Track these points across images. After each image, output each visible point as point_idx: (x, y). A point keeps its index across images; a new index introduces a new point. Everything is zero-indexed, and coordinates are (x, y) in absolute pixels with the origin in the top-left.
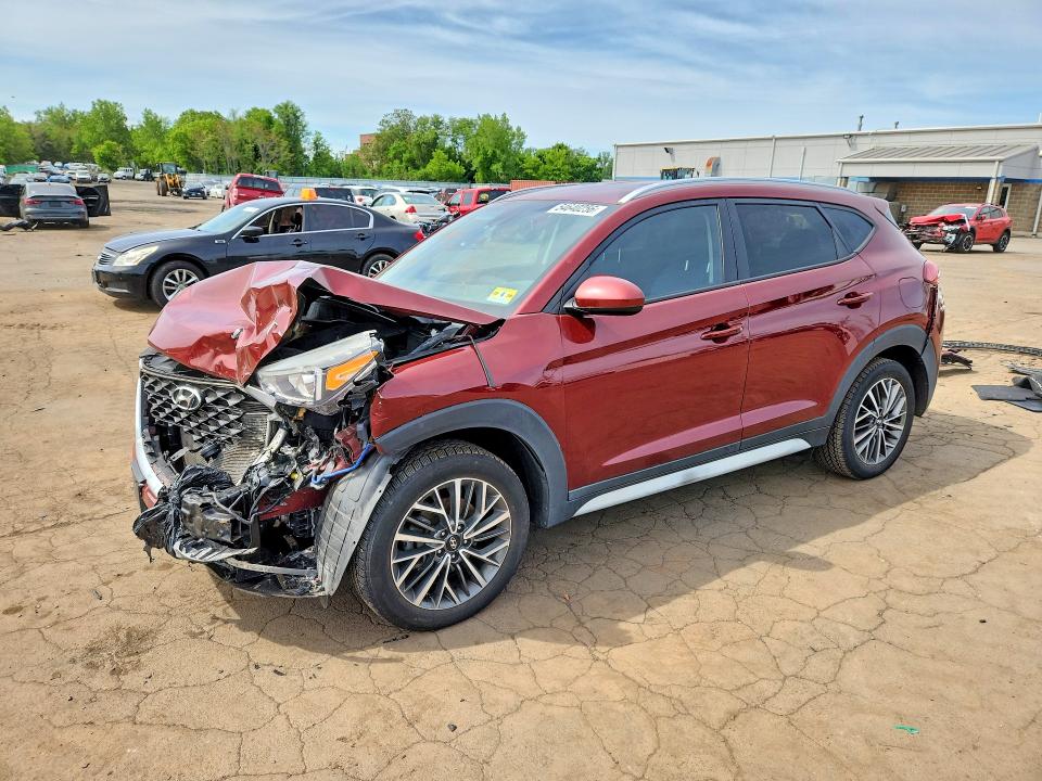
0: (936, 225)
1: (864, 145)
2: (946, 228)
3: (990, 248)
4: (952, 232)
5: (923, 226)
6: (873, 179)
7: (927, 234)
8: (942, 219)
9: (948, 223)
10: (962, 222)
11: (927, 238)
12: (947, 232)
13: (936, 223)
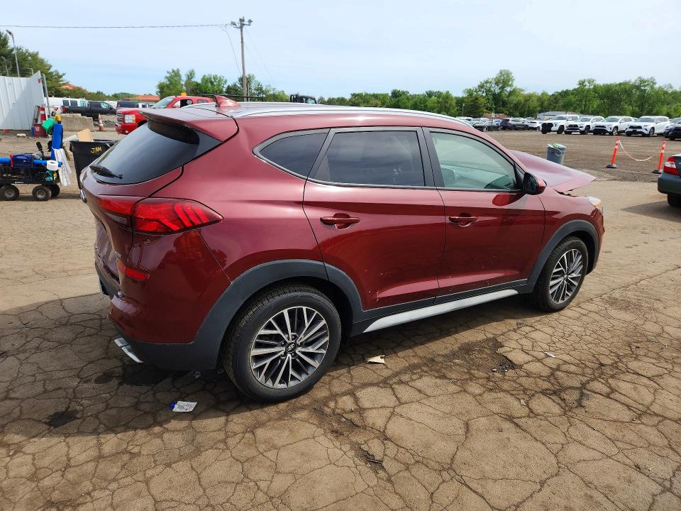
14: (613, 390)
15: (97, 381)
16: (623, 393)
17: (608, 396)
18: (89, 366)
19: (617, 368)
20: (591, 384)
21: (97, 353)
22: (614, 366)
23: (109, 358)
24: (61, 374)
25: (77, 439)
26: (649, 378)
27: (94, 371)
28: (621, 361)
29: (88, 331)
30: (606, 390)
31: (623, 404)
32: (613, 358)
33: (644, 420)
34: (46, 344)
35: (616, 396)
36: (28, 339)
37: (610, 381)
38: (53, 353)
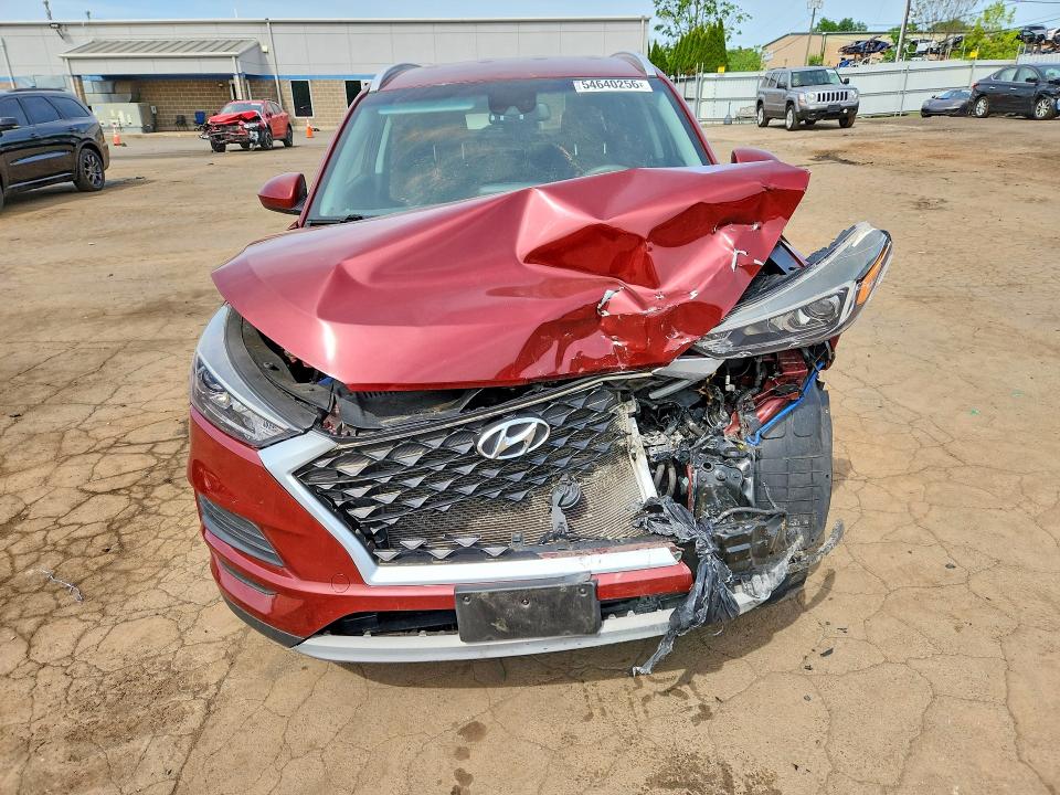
0: (236, 124)
1: (82, 37)
2: (247, 126)
3: (281, 144)
4: (254, 130)
5: (224, 126)
6: (107, 78)
7: (230, 132)
8: (240, 117)
9: (246, 121)
10: (257, 119)
11: (232, 138)
12: (249, 130)
13: (234, 121)
14: (150, 452)
16: (136, 456)
17: (155, 443)
19: (145, 486)
20: (178, 447)
22: (148, 488)
26: (95, 493)
28: (139, 501)
30: (159, 449)
31: (138, 444)
32: (152, 503)
33: (111, 441)
35: (144, 449)
37: (154, 462)
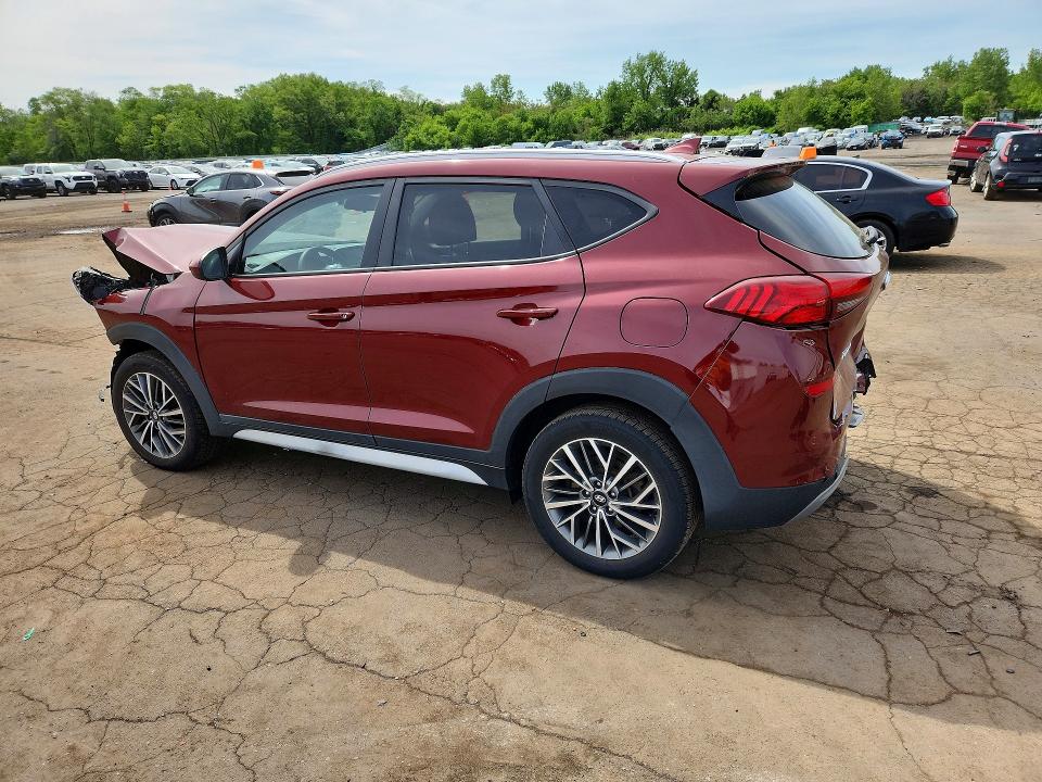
15: (875, 507)
18: (878, 525)
21: (857, 537)
23: (847, 524)
24: (917, 530)
25: (912, 474)
27: (873, 518)
29: (857, 578)
34: (937, 585)
36: (966, 609)
38: (924, 565)
